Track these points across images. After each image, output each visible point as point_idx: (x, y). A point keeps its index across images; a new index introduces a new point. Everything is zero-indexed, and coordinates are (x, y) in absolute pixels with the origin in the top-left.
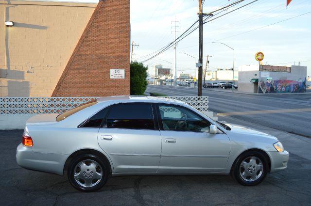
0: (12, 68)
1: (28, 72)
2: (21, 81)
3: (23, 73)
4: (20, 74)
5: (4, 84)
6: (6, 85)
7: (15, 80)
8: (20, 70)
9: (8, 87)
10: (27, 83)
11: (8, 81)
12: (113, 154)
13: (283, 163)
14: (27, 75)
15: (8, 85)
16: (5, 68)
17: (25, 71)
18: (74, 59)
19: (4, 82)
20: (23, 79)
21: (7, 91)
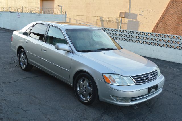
0: (131, 12)
1: (140, 15)
2: (135, 20)
3: (137, 15)
4: (135, 16)
5: (126, 22)
6: (127, 23)
7: (132, 20)
8: (136, 13)
9: (128, 24)
10: (138, 22)
11: (128, 20)
12: (27, 51)
13: (111, 96)
14: (139, 17)
15: (128, 23)
16: (128, 11)
17: (138, 14)
18: (170, 5)
19: (126, 20)
20: (136, 19)
21: (127, 27)
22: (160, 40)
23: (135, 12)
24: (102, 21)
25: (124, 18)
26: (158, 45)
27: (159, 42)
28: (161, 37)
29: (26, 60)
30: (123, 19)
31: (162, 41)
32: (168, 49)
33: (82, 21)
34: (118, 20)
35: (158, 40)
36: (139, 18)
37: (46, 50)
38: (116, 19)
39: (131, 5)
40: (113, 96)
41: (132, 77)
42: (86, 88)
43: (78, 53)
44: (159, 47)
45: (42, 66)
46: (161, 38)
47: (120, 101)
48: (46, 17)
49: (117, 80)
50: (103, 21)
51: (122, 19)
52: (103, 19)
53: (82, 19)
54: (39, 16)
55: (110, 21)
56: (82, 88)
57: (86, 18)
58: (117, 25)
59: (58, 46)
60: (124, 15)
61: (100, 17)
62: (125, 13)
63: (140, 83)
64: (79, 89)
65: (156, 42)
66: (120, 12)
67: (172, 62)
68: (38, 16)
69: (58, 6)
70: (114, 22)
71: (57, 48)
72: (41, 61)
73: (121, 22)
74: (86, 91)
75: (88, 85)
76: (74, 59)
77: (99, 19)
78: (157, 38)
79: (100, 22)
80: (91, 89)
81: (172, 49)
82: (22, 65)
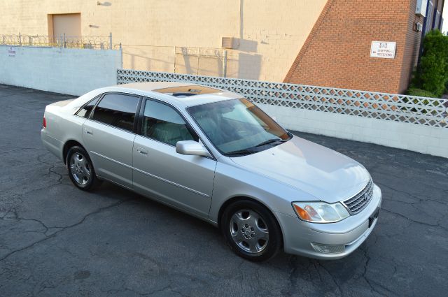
0: (245, 37)
1: (262, 42)
2: (253, 54)
3: (256, 43)
4: (253, 45)
5: (235, 57)
6: (237, 58)
7: (246, 53)
8: (254, 40)
9: (239, 61)
10: (260, 57)
11: (240, 54)
12: (91, 152)
13: (312, 244)
14: (260, 47)
15: (240, 58)
16: (238, 36)
17: (259, 42)
18: (320, 25)
19: (235, 54)
20: (256, 52)
21: (237, 67)
22: (322, 100)
23: (253, 38)
24: (186, 56)
25: (232, 50)
26: (318, 108)
27: (321, 104)
28: (324, 93)
29: (88, 169)
30: (229, 51)
31: (327, 100)
32: (338, 115)
33: (145, 56)
34: (219, 54)
35: (319, 99)
36: (261, 49)
37: (144, 151)
38: (215, 52)
39: (244, 24)
40: (315, 244)
41: (344, 202)
42: (252, 229)
43: (227, 159)
44: (321, 112)
45: (135, 184)
46: (325, 96)
47: (326, 251)
48: (76, 56)
49: (320, 212)
50: (189, 55)
51: (226, 52)
52: (189, 52)
53: (145, 53)
54: (60, 52)
55: (204, 57)
56: (243, 229)
57: (153, 50)
58: (217, 63)
59: (181, 146)
60: (232, 44)
61: (183, 48)
62: (233, 39)
63: (356, 210)
64: (233, 232)
65: (316, 104)
66: (223, 38)
67: (347, 140)
68: (58, 53)
69: (91, 26)
70: (210, 57)
71: (180, 151)
72: (133, 175)
73: (226, 57)
74: (251, 235)
75: (256, 223)
76: (220, 172)
77: (181, 52)
78: (317, 95)
79: (183, 59)
80: (264, 231)
81: (346, 116)
82: (77, 179)
